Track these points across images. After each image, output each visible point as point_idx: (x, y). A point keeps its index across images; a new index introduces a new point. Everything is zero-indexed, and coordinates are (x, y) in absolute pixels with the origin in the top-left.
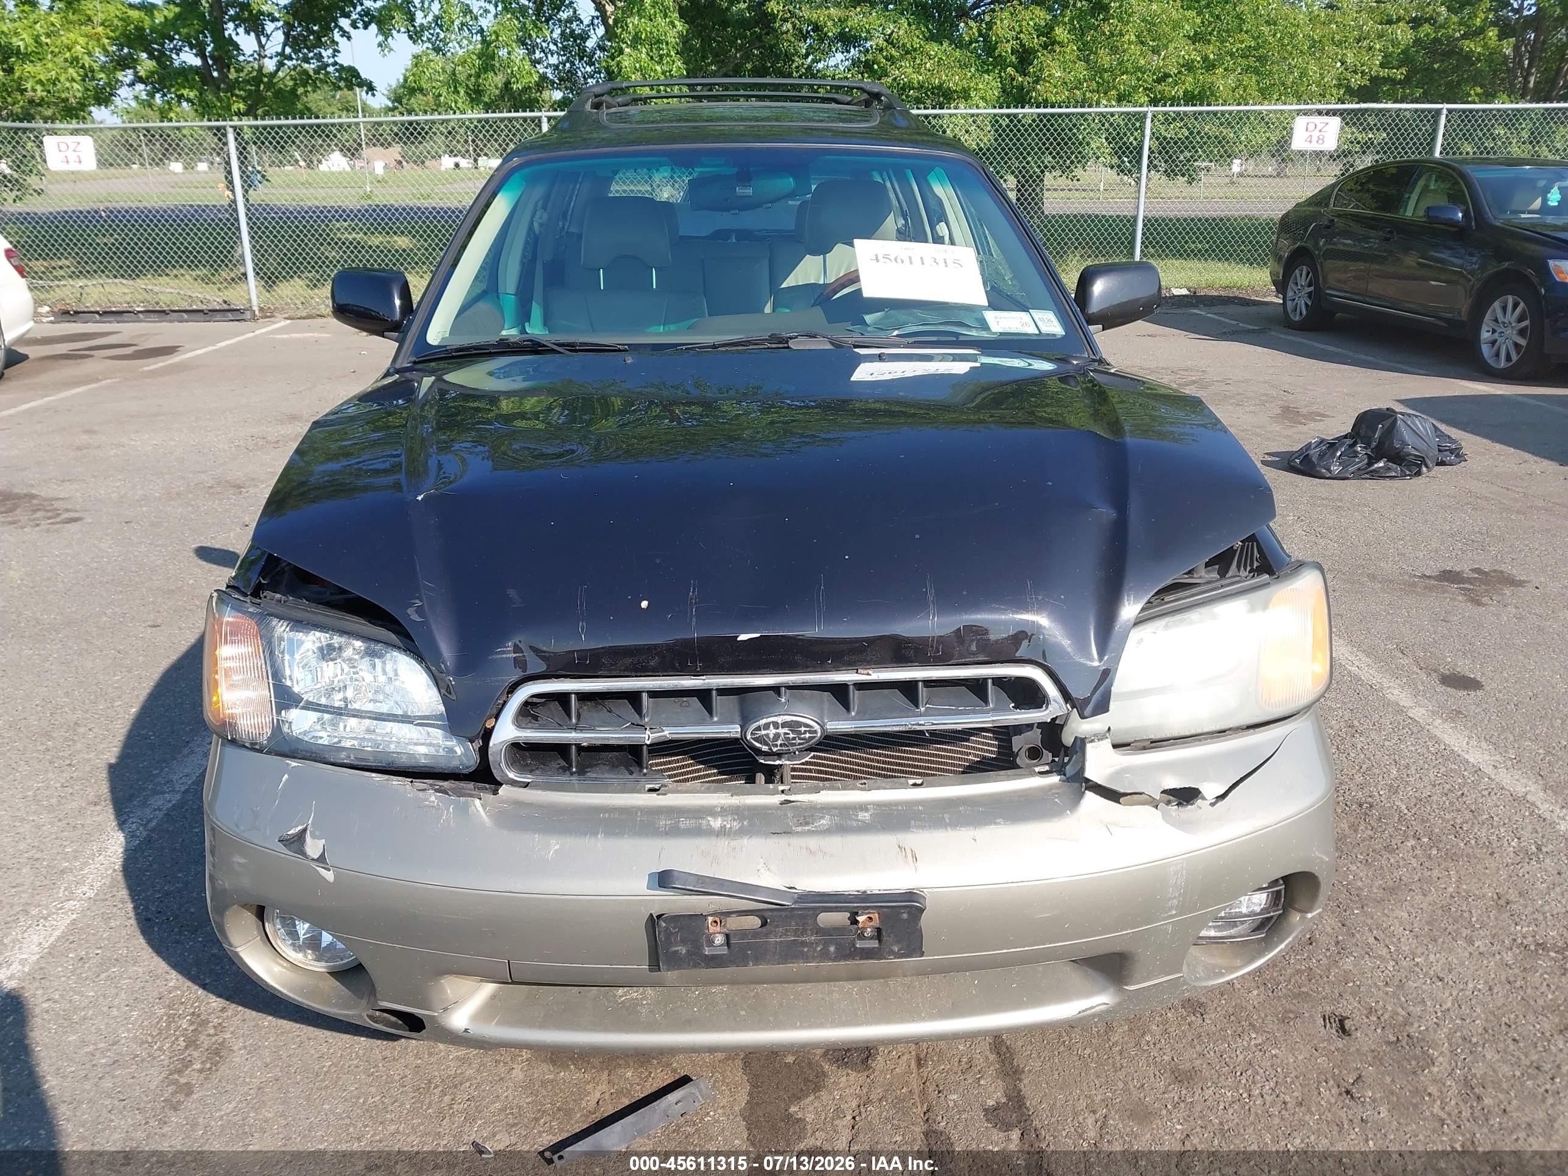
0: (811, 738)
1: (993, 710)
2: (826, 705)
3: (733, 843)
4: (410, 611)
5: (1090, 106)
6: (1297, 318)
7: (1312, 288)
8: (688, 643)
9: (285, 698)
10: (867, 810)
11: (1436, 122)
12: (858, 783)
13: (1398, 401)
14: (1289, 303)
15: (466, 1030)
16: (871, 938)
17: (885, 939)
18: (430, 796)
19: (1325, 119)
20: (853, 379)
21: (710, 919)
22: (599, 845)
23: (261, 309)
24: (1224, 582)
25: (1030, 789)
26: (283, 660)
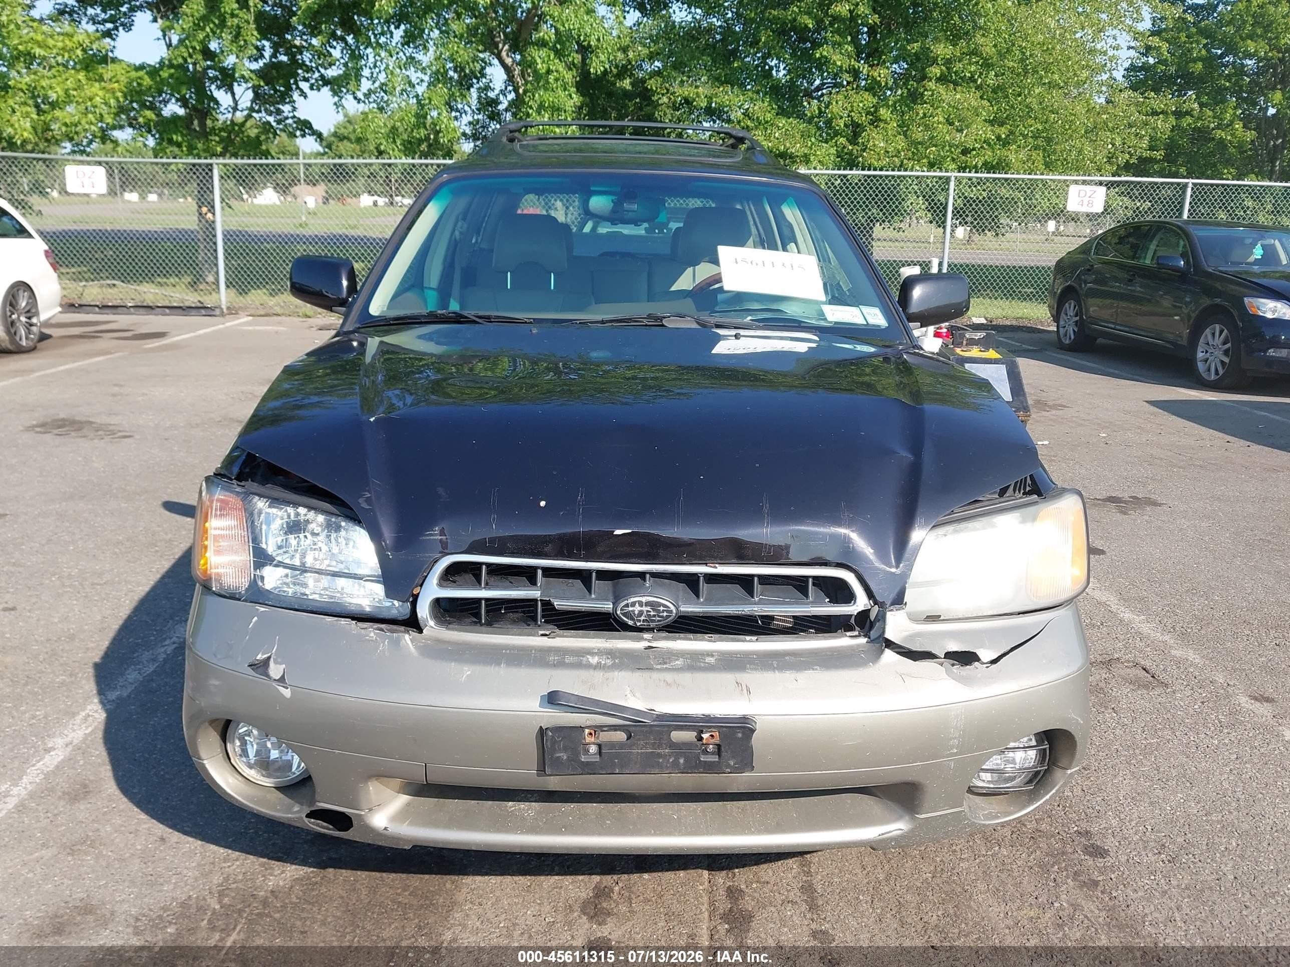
0: (668, 617)
1: (812, 602)
2: (681, 593)
3: (608, 675)
4: (360, 500)
5: (906, 170)
6: (1067, 342)
7: (1078, 318)
8: (575, 535)
9: (262, 558)
10: (712, 656)
11: (1184, 192)
12: (706, 636)
13: (1147, 402)
14: (1061, 329)
15: (386, 829)
16: (713, 753)
17: (723, 754)
18: (371, 632)
19: (1094, 188)
20: (714, 352)
21: (587, 731)
22: (502, 672)
23: (228, 308)
24: (1002, 499)
25: (842, 647)
26: (261, 529)
